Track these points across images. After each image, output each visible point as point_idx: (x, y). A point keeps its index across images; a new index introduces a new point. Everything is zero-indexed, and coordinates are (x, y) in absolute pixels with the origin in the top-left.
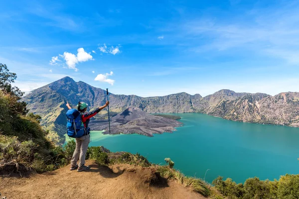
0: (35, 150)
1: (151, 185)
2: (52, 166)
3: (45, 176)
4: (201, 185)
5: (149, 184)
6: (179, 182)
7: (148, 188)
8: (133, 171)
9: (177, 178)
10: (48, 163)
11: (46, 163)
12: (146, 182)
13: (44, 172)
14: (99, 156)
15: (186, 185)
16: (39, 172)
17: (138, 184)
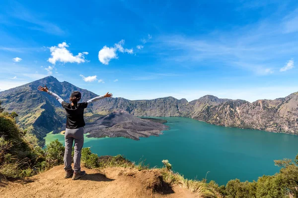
0: (7, 151)
1: (154, 191)
2: (29, 171)
3: (19, 184)
4: (210, 190)
5: (152, 190)
6: (185, 186)
7: (151, 195)
8: (131, 175)
9: (182, 182)
10: (24, 167)
11: (21, 168)
12: (149, 188)
13: (18, 178)
14: (88, 158)
15: (193, 190)
16: (11, 179)
17: (139, 191)
